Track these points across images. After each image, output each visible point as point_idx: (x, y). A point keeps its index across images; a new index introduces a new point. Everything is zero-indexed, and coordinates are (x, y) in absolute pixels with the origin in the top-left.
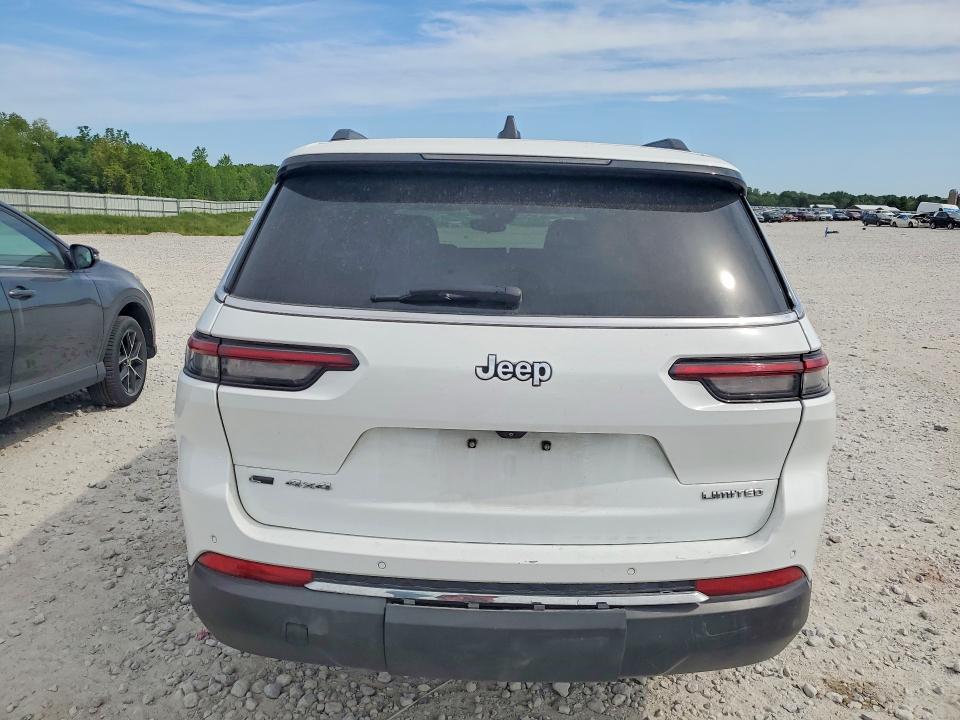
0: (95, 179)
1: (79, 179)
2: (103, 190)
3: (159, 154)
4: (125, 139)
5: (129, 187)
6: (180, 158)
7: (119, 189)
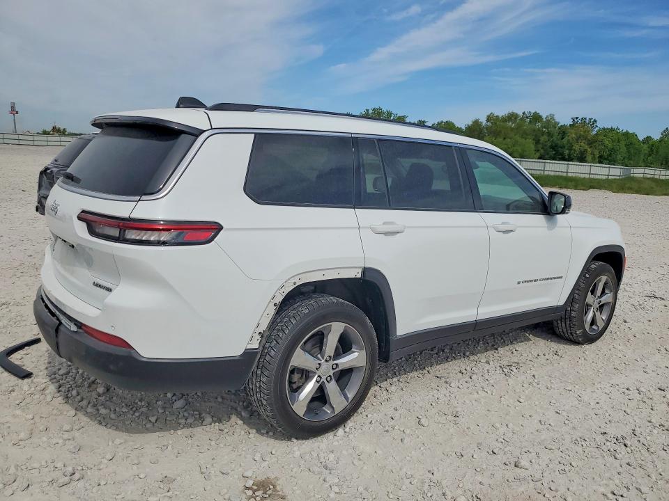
0: (566, 152)
1: (557, 152)
2: (570, 159)
3: (627, 134)
4: (593, 124)
5: (589, 157)
6: (647, 137)
7: (582, 159)
